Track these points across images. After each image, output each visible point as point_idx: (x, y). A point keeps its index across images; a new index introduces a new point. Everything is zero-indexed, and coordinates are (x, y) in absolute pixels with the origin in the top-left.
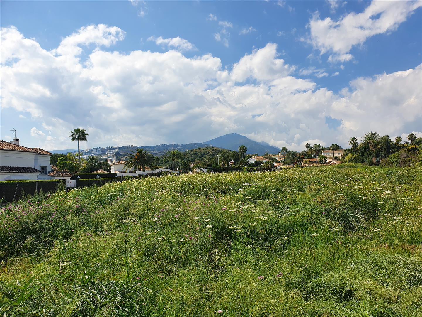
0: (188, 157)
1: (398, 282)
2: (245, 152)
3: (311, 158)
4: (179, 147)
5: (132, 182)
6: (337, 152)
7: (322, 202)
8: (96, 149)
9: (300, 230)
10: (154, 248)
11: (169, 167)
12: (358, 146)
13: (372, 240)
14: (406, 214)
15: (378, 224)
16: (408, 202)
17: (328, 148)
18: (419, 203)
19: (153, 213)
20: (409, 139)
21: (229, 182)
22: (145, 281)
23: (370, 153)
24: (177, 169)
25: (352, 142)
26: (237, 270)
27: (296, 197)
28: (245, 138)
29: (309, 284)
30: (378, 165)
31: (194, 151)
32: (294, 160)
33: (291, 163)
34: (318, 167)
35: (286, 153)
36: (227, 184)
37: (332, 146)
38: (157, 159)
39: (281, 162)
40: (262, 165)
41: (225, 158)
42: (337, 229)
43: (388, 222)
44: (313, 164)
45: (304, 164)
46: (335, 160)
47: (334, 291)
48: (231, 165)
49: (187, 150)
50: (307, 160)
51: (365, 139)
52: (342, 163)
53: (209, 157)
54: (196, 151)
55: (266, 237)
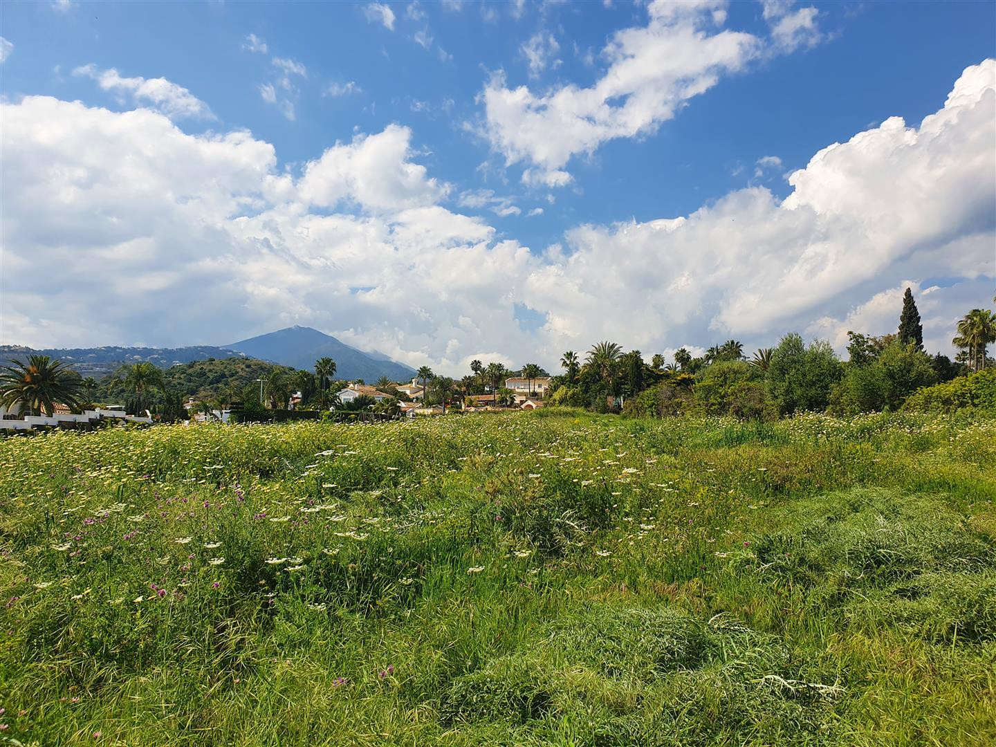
0: (179, 381)
1: (640, 666)
2: (331, 374)
3: (482, 392)
4: (156, 356)
5: (8, 445)
6: (537, 382)
7: (497, 492)
9: (444, 558)
10: (58, 624)
11: (123, 407)
12: (578, 372)
13: (596, 576)
14: (664, 518)
15: (610, 541)
16: (668, 492)
17: (519, 372)
18: (690, 494)
19: (62, 528)
20: (678, 360)
21: (284, 446)
22: (22, 718)
23: (603, 387)
24: (147, 411)
25: (568, 362)
26: (283, 667)
27: (443, 483)
28: (334, 341)
29: (456, 687)
30: (618, 413)
31: (197, 368)
32: (446, 397)
33: (439, 404)
34: (495, 413)
35: (428, 380)
36: (277, 451)
37: (526, 369)
38: (91, 384)
39: (417, 402)
40: (371, 408)
41: (278, 389)
42: (525, 555)
43: (629, 535)
44: (487, 407)
45: (468, 406)
46: (533, 399)
47: (509, 698)
48: (295, 405)
49: (177, 363)
50: (473, 397)
51: (593, 356)
52: (546, 405)
53: (236, 383)
54: (202, 368)
55: (364, 581)
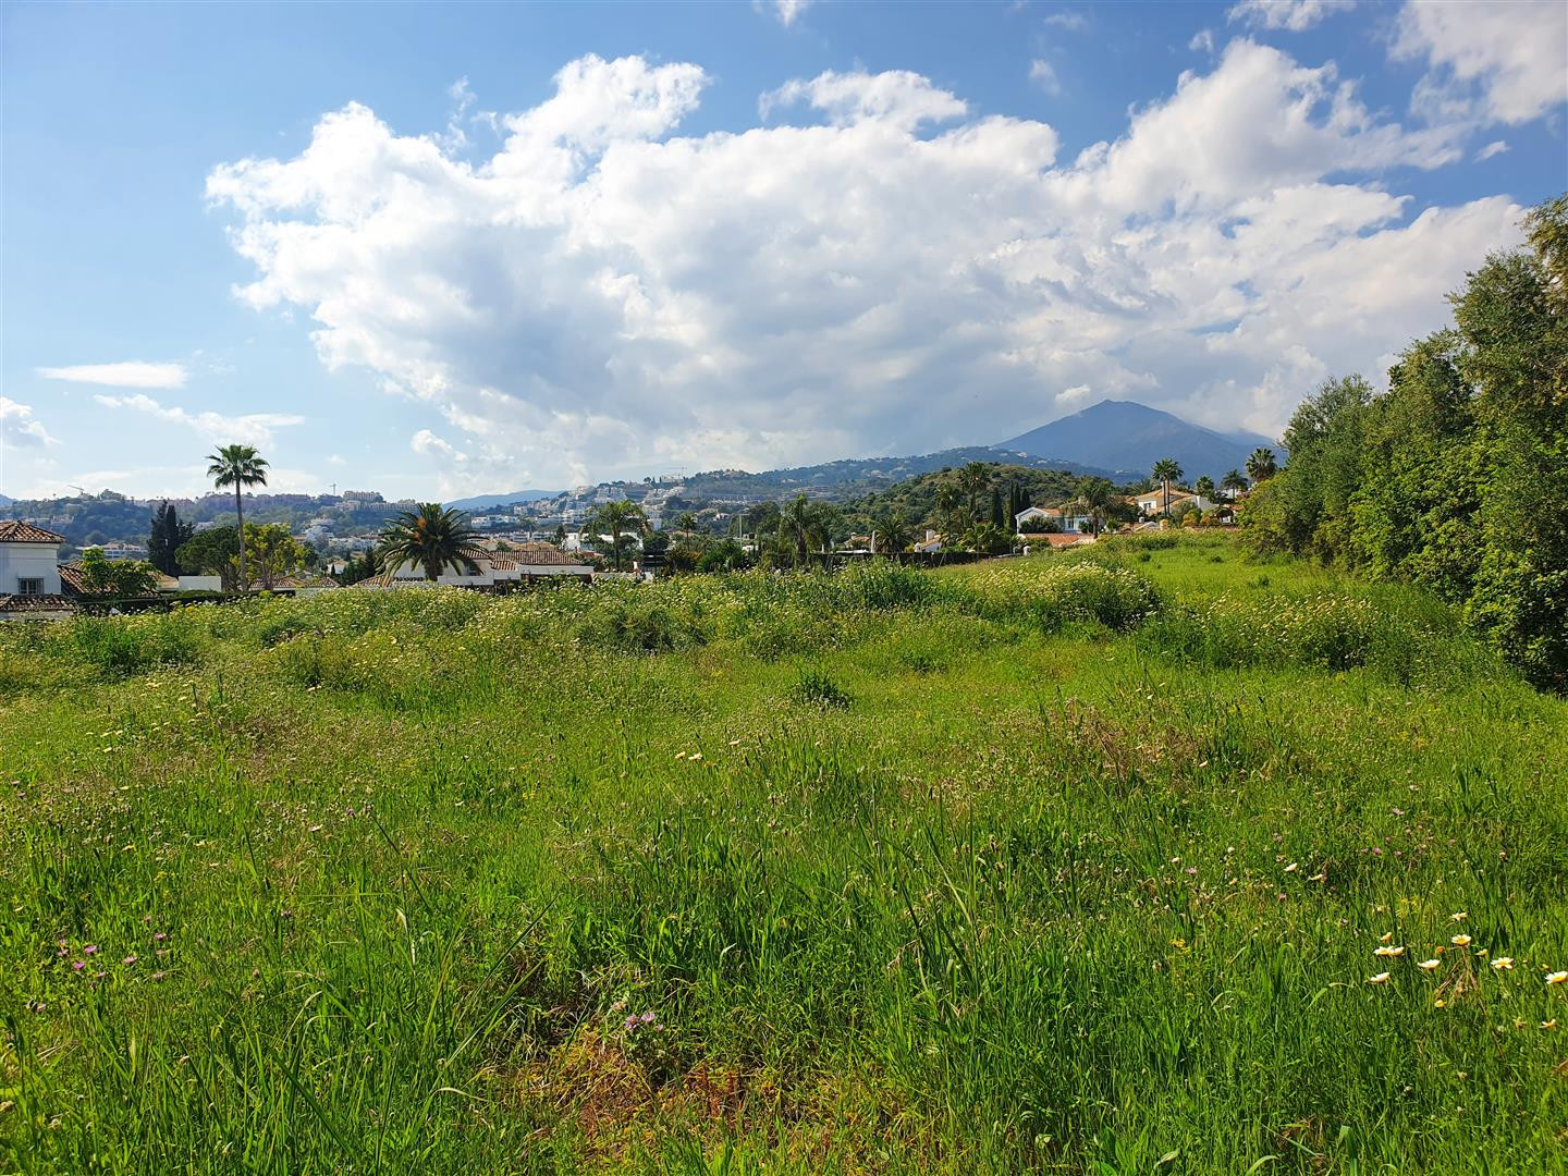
8: (610, 486)
31: (926, 483)
